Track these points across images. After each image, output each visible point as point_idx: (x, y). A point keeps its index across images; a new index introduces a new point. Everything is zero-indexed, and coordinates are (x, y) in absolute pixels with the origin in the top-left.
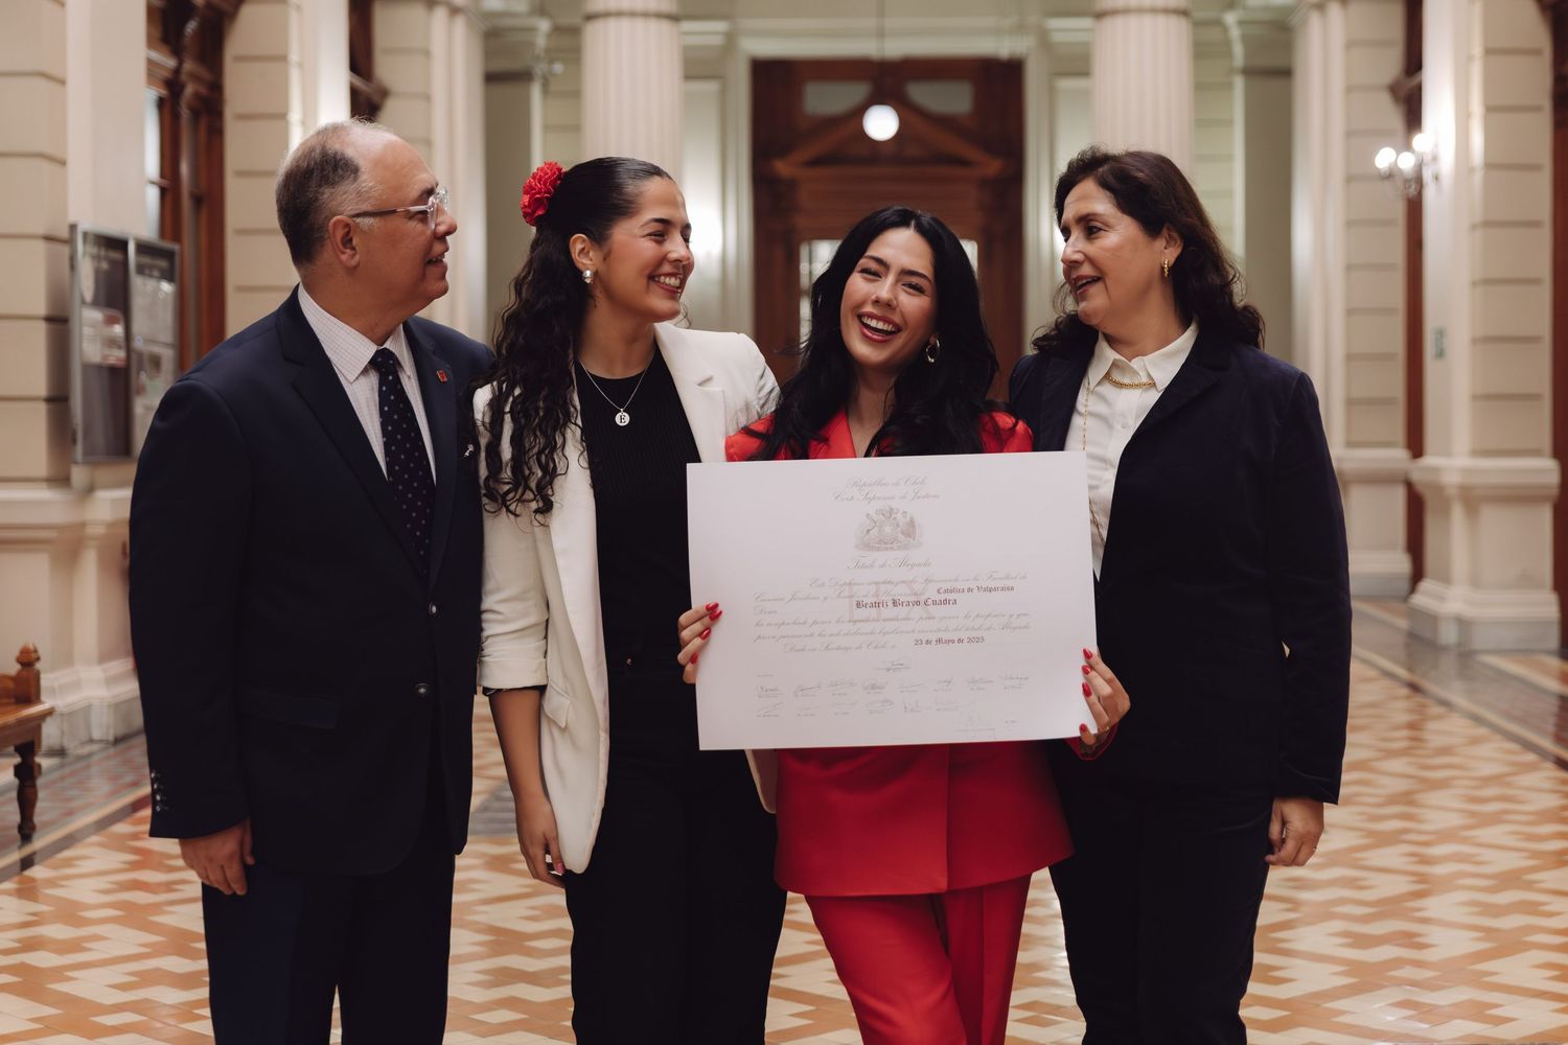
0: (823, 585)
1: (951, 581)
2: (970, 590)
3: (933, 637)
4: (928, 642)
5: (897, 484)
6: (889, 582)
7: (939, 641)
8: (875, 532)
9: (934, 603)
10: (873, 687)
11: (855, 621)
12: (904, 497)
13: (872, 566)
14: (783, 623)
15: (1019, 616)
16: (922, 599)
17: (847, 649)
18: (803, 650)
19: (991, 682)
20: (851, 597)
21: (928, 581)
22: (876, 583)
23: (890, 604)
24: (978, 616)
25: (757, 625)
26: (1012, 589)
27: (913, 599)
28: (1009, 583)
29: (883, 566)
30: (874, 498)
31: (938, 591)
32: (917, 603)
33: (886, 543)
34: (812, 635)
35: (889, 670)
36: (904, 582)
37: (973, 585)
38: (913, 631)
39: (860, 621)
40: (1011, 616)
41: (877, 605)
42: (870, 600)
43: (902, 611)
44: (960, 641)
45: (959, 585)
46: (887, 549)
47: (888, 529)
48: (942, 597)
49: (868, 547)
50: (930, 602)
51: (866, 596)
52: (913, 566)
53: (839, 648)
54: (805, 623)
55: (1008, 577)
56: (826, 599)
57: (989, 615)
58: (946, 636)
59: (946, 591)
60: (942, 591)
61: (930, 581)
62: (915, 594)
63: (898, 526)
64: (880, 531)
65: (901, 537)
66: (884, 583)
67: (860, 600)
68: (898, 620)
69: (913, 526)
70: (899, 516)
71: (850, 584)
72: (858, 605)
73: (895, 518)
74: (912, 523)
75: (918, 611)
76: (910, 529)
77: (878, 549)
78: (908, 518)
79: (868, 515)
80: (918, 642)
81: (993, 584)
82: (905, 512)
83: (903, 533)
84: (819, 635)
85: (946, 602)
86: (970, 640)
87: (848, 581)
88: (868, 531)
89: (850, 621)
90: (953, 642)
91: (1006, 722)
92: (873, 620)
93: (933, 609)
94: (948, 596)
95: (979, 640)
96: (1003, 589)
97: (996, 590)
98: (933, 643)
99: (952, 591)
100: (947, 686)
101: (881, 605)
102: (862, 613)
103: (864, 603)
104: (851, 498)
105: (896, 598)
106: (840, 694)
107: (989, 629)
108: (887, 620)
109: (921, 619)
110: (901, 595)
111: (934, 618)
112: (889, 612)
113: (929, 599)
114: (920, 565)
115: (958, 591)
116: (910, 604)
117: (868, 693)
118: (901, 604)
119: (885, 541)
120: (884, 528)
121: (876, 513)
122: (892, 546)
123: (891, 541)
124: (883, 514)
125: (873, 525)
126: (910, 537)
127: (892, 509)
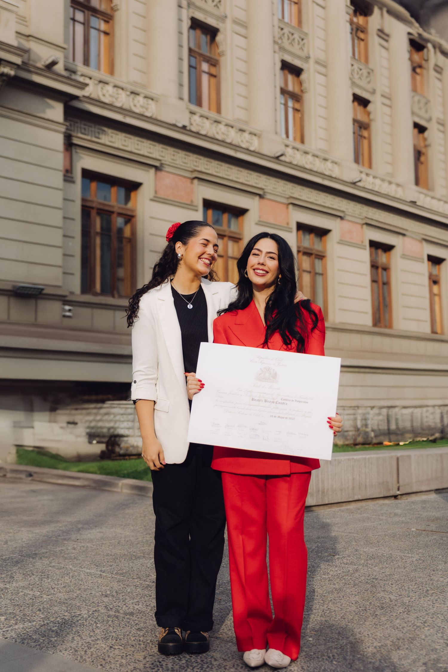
0: (241, 390)
1: (286, 396)
2: (292, 401)
3: (277, 415)
4: (275, 417)
5: (272, 359)
6: (265, 393)
7: (279, 417)
9: (279, 403)
10: (253, 429)
11: (251, 405)
12: (274, 364)
13: (259, 387)
15: (309, 412)
16: (275, 401)
17: (246, 414)
19: (295, 434)
20: (251, 396)
22: (260, 393)
23: (264, 401)
24: (294, 410)
26: (307, 403)
27: (272, 400)
28: (307, 400)
29: (263, 387)
30: (264, 363)
31: (281, 399)
32: (273, 402)
34: (235, 407)
35: (260, 424)
36: (270, 394)
37: (294, 399)
38: (270, 412)
39: (253, 405)
40: (306, 412)
41: (259, 400)
43: (268, 404)
44: (286, 418)
45: (289, 398)
46: (265, 381)
48: (283, 401)
49: (259, 380)
51: (256, 397)
52: (274, 389)
53: (244, 413)
55: (307, 398)
56: (242, 395)
57: (298, 411)
58: (281, 416)
59: (284, 400)
61: (279, 395)
63: (271, 374)
64: (264, 375)
65: (272, 378)
66: (263, 393)
68: (266, 407)
70: (272, 371)
71: (251, 392)
72: (253, 399)
73: (270, 371)
74: (276, 374)
75: (273, 405)
76: (275, 376)
77: (263, 381)
78: (275, 372)
79: (261, 369)
80: (272, 416)
81: (301, 400)
82: (274, 370)
84: (238, 408)
85: (283, 403)
86: (290, 418)
88: (260, 374)
89: (249, 405)
90: (284, 418)
91: (298, 449)
92: (257, 406)
93: (278, 405)
94: (285, 402)
95: (293, 419)
96: (304, 402)
97: (301, 402)
98: (277, 417)
99: (286, 400)
100: (279, 433)
101: (261, 401)
102: (254, 402)
103: (255, 399)
104: (256, 362)
105: (266, 399)
106: (241, 430)
107: (297, 415)
108: (263, 406)
109: (274, 408)
110: (268, 398)
111: (279, 408)
112: (263, 404)
113: (278, 401)
114: (276, 389)
115: (288, 400)
116: (271, 402)
117: (251, 431)
118: (268, 401)
119: (266, 378)
120: (266, 374)
121: (264, 368)
122: (268, 381)
123: (268, 379)
124: (266, 369)
125: (262, 372)
126: (274, 379)
127: (270, 368)
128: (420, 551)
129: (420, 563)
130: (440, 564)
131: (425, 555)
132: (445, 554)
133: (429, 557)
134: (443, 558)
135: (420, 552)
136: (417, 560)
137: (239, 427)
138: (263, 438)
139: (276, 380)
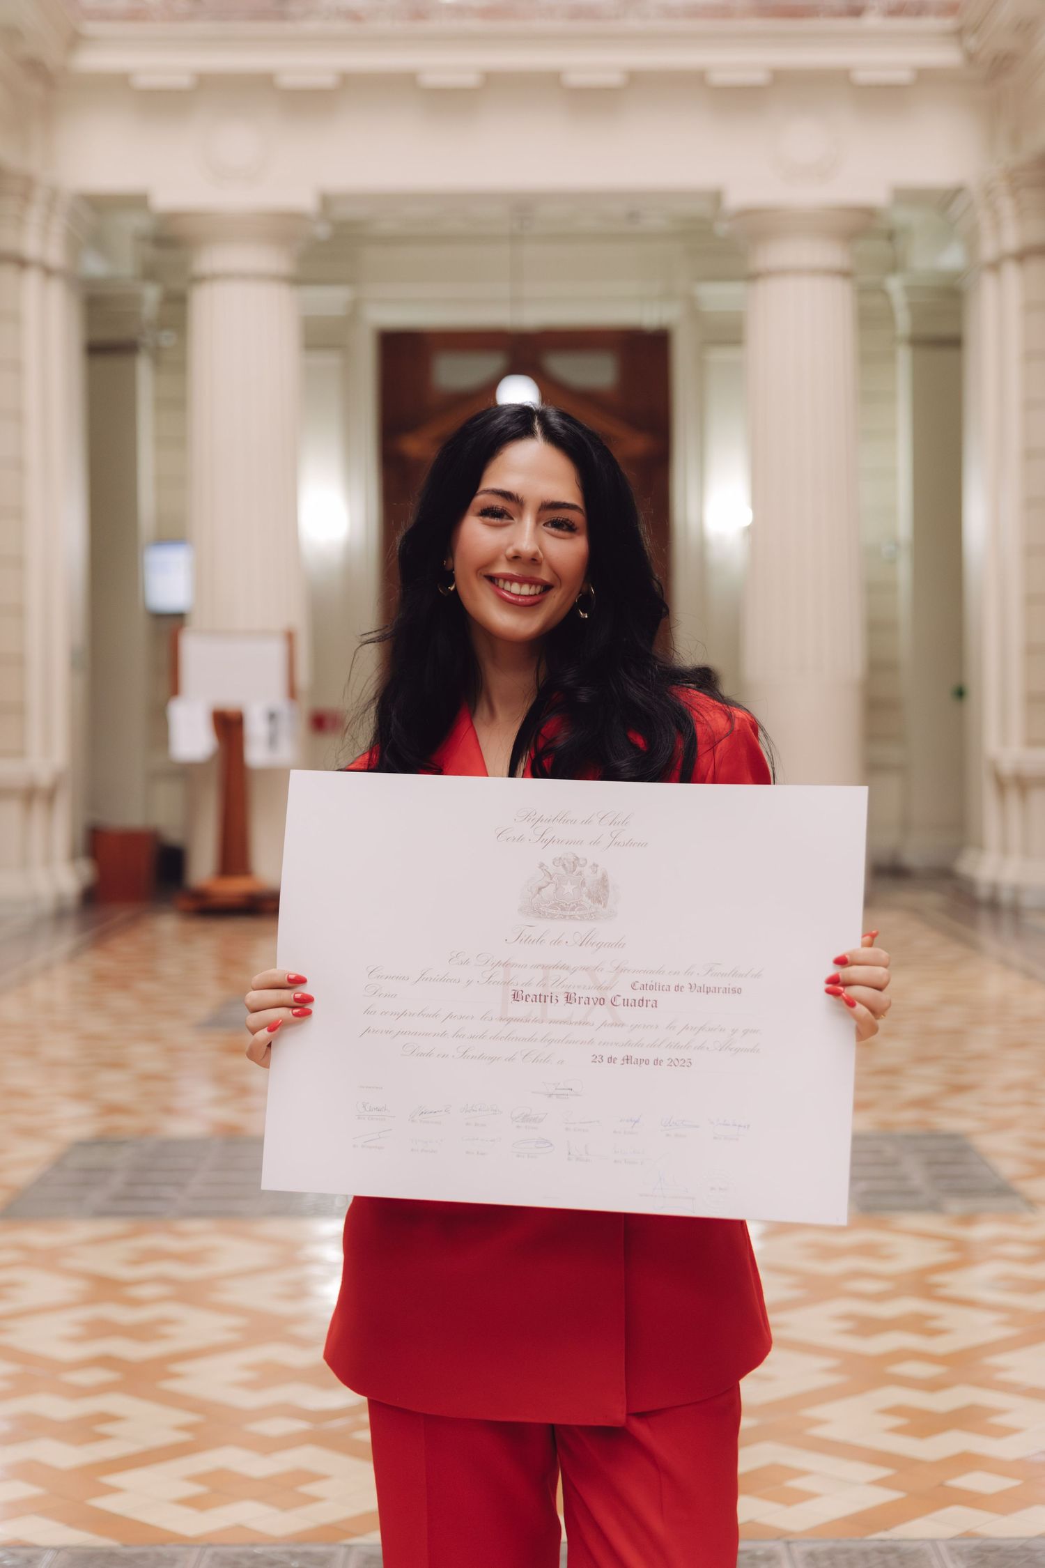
0: (467, 962)
1: (652, 972)
2: (679, 988)
3: (619, 1053)
4: (611, 1060)
5: (587, 822)
6: (565, 967)
7: (627, 1059)
8: (551, 888)
9: (626, 1003)
10: (526, 1118)
11: (509, 1020)
12: (596, 843)
13: (540, 941)
14: (404, 1014)
15: (745, 1032)
16: (609, 995)
17: (492, 1059)
18: (429, 1054)
19: (697, 1127)
20: (506, 983)
21: (620, 970)
22: (544, 967)
23: (562, 999)
24: (686, 1027)
25: (367, 1012)
26: (739, 991)
27: (594, 994)
28: (735, 983)
29: (557, 942)
30: (552, 840)
31: (633, 987)
32: (601, 1001)
33: (563, 909)
34: (444, 1034)
35: (550, 1095)
36: (585, 969)
37: (684, 981)
38: (591, 1042)
39: (517, 1020)
40: (734, 1031)
41: (541, 998)
42: (532, 990)
43: (577, 1011)
44: (658, 1062)
45: (663, 980)
46: (564, 917)
47: (569, 888)
48: (638, 995)
49: (538, 913)
50: (619, 1001)
51: (528, 984)
52: (599, 945)
53: (482, 1057)
54: (435, 1015)
55: (735, 973)
56: (469, 982)
57: (702, 1028)
58: (636, 1053)
59: (644, 987)
60: (638, 986)
61: (623, 971)
62: (600, 988)
63: (583, 883)
64: (557, 889)
65: (587, 902)
66: (556, 967)
67: (519, 988)
68: (571, 1023)
69: (606, 887)
70: (587, 871)
71: (506, 964)
72: (516, 996)
73: (580, 873)
74: (604, 882)
75: (601, 1013)
76: (601, 892)
77: (553, 917)
78: (599, 875)
79: (542, 865)
80: (598, 1059)
81: (712, 982)
82: (597, 866)
83: (589, 896)
84: (456, 1035)
85: (642, 1002)
86: (672, 1063)
87: (503, 962)
89: (501, 1019)
90: (647, 1062)
91: (712, 1189)
92: (535, 1021)
93: (622, 1012)
94: (649, 995)
95: (686, 1063)
96: (726, 990)
97: (716, 990)
98: (619, 1061)
99: (652, 988)
100: (632, 1127)
101: (548, 999)
102: (520, 1009)
103: (524, 995)
104: (521, 839)
105: (571, 991)
106: (476, 1125)
107: (701, 1047)
108: (556, 1022)
109: (604, 1024)
110: (579, 987)
111: (623, 1025)
112: (560, 1010)
113: (618, 996)
114: (610, 945)
115: (662, 988)
116: (591, 1001)
117: (518, 1127)
118: (578, 1000)
119: (564, 905)
120: (564, 886)
121: (554, 863)
122: (572, 913)
123: (572, 906)
124: (564, 866)
125: (548, 879)
126: (600, 902)
127: (577, 859)
137: (470, 1112)
138: (569, 1154)
139: (605, 906)
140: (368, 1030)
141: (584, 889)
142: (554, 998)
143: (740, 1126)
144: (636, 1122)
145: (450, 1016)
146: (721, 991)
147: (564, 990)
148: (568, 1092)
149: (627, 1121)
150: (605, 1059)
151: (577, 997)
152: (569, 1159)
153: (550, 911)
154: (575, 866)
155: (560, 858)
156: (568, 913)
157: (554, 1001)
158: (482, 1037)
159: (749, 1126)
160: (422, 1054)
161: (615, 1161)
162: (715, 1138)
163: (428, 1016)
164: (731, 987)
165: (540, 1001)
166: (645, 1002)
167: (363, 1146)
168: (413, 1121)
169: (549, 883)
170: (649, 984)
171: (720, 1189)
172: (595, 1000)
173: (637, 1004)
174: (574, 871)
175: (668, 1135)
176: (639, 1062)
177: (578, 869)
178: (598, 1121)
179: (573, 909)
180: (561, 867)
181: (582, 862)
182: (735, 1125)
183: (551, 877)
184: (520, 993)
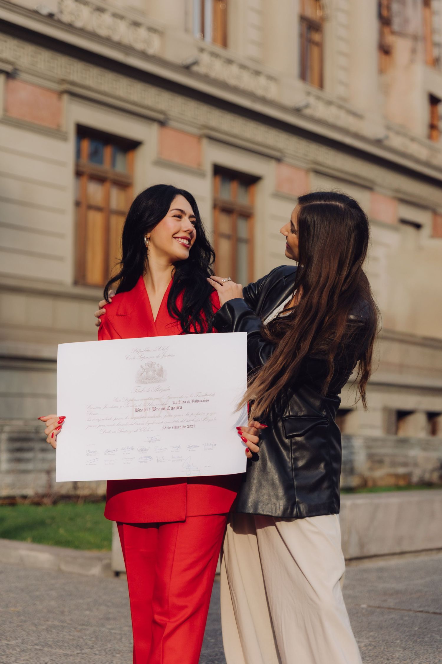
0: (120, 400)
1: (179, 397)
2: (188, 402)
3: (171, 425)
4: (169, 428)
5: (155, 350)
6: (151, 399)
7: (174, 427)
8: (145, 374)
9: (172, 408)
10: (142, 450)
11: (135, 418)
12: (158, 357)
13: (143, 391)
14: (100, 420)
15: (211, 414)
16: (166, 407)
17: (130, 432)
18: (110, 432)
19: (199, 447)
20: (133, 406)
22: (145, 400)
23: (151, 410)
24: (192, 414)
25: (88, 420)
26: (208, 401)
27: (162, 407)
28: (206, 398)
29: (148, 391)
30: (144, 357)
32: (164, 409)
33: (149, 380)
34: (114, 425)
35: (150, 441)
36: (158, 399)
37: (190, 399)
38: (162, 422)
39: (137, 418)
40: (208, 414)
41: (144, 410)
42: (141, 408)
43: (157, 413)
44: (184, 427)
45: (183, 400)
46: (150, 383)
47: (151, 373)
48: (176, 405)
50: (170, 408)
51: (140, 406)
52: (162, 390)
53: (127, 431)
54: (110, 419)
55: (206, 395)
56: (121, 407)
57: (197, 414)
58: (177, 425)
59: (177, 403)
60: (175, 402)
61: (170, 398)
62: (163, 404)
63: (155, 371)
64: (147, 373)
66: (148, 399)
67: (137, 407)
68: (155, 417)
69: (162, 371)
71: (132, 400)
72: (136, 410)
73: (154, 367)
74: (161, 370)
75: (164, 413)
76: (161, 372)
78: (160, 367)
79: (141, 366)
80: (164, 428)
81: (199, 399)
82: (159, 364)
84: (118, 425)
85: (177, 408)
86: (189, 427)
89: (132, 418)
90: (181, 427)
91: (205, 467)
92: (143, 418)
93: (171, 411)
94: (179, 405)
95: (193, 426)
96: (204, 401)
97: (201, 401)
98: (171, 428)
99: (180, 402)
100: (178, 449)
101: (147, 410)
102: (138, 414)
103: (139, 409)
104: (134, 358)
105: (154, 406)
106: (126, 454)
107: (197, 420)
108: (150, 417)
109: (166, 416)
110: (156, 405)
111: (171, 416)
112: (151, 413)
113: (169, 406)
114: (165, 390)
115: (183, 402)
116: (161, 409)
117: (140, 453)
118: (156, 409)
119: (150, 379)
120: (149, 372)
121: (145, 365)
122: (152, 381)
123: (152, 378)
124: (148, 365)
125: (144, 371)
126: (161, 376)
127: (152, 363)
128: (371, 634)
129: (370, 650)
130: (397, 650)
131: (377, 639)
132: (404, 638)
133: (383, 641)
134: (402, 643)
135: (371, 636)
136: (365, 646)
137: (124, 450)
138: (158, 460)
139: (162, 377)
140: (89, 426)
141: (156, 372)
142: (149, 409)
143: (213, 445)
144: (179, 447)
145: (115, 419)
146: (202, 401)
147: (152, 406)
148: (156, 440)
149: (176, 447)
150: (167, 428)
151: (156, 408)
152: (158, 462)
153: (145, 381)
154: (152, 365)
155: (147, 363)
156: (151, 381)
157: (149, 410)
158: (126, 425)
159: (216, 445)
160: (107, 432)
161: (173, 461)
162: (205, 450)
163: (108, 419)
164: (205, 399)
165: (144, 411)
166: (178, 407)
167: (89, 465)
168: (105, 455)
169: (144, 372)
170: (179, 401)
171: (208, 466)
172: (162, 409)
173: (175, 409)
174: (152, 367)
175: (189, 451)
176: (178, 427)
177: (153, 366)
178: (166, 448)
179: (152, 380)
180: (147, 366)
181: (154, 364)
182: (211, 445)
183: (145, 370)
184: (138, 409)
